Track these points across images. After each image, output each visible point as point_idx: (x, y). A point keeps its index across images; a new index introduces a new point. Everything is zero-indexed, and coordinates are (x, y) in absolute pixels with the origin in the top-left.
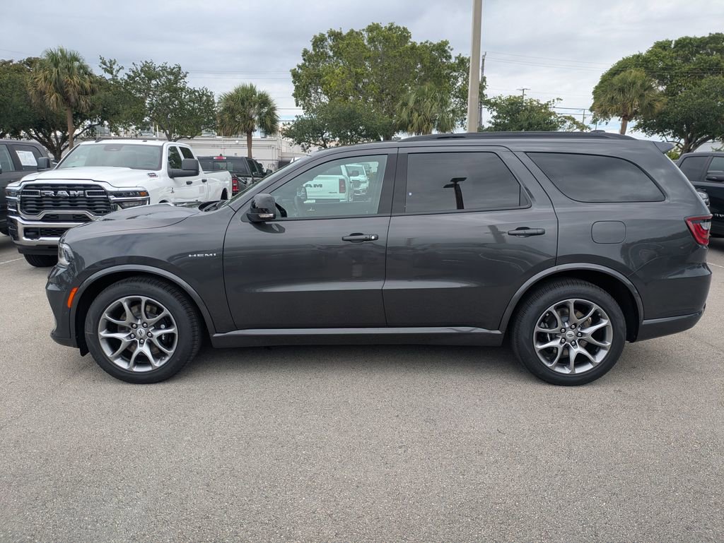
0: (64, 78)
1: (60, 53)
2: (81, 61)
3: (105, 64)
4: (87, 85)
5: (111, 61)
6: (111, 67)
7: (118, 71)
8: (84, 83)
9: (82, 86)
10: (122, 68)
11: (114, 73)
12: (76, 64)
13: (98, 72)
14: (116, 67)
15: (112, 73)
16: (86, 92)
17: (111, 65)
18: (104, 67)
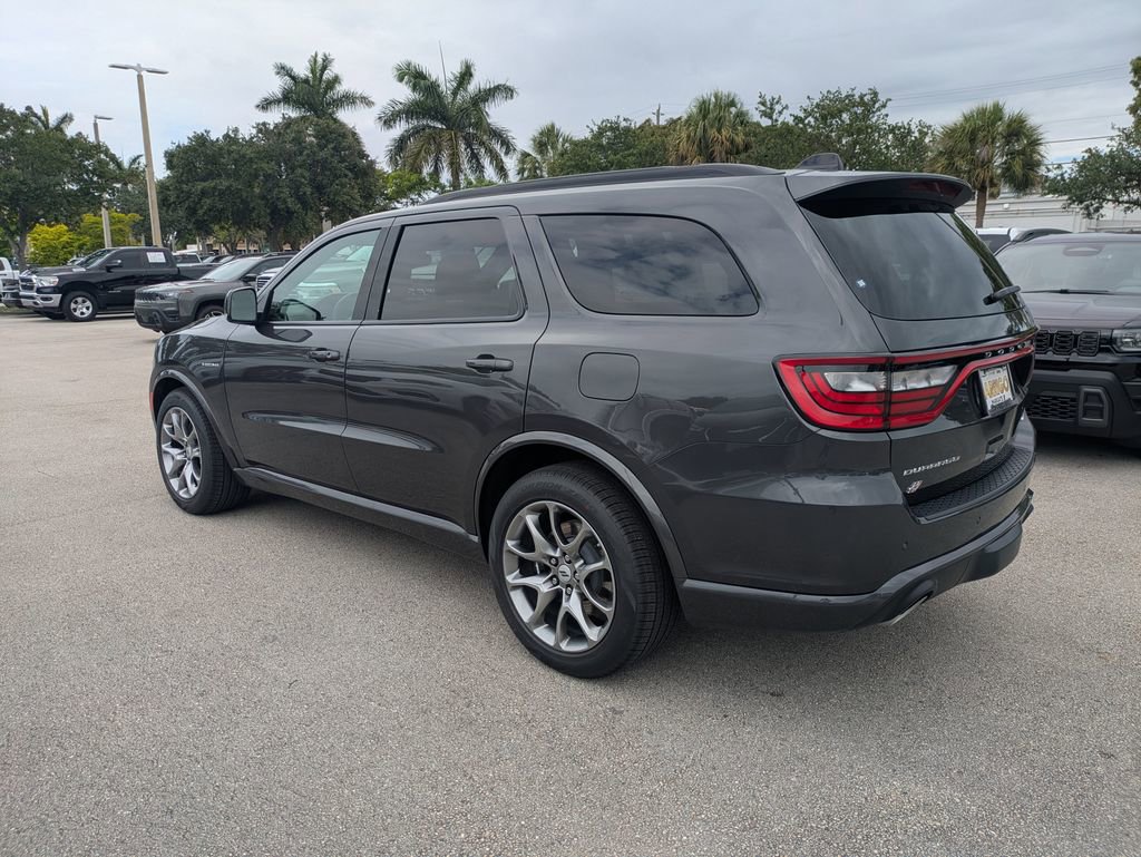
0: (713, 133)
1: (713, 99)
2: (739, 106)
3: (763, 104)
4: (739, 139)
5: (773, 99)
6: (771, 109)
7: (780, 113)
8: (736, 138)
9: (732, 142)
10: (786, 107)
11: (774, 117)
12: (733, 110)
13: (756, 117)
14: (778, 108)
15: (771, 118)
16: (737, 149)
17: (772, 104)
18: (763, 108)
